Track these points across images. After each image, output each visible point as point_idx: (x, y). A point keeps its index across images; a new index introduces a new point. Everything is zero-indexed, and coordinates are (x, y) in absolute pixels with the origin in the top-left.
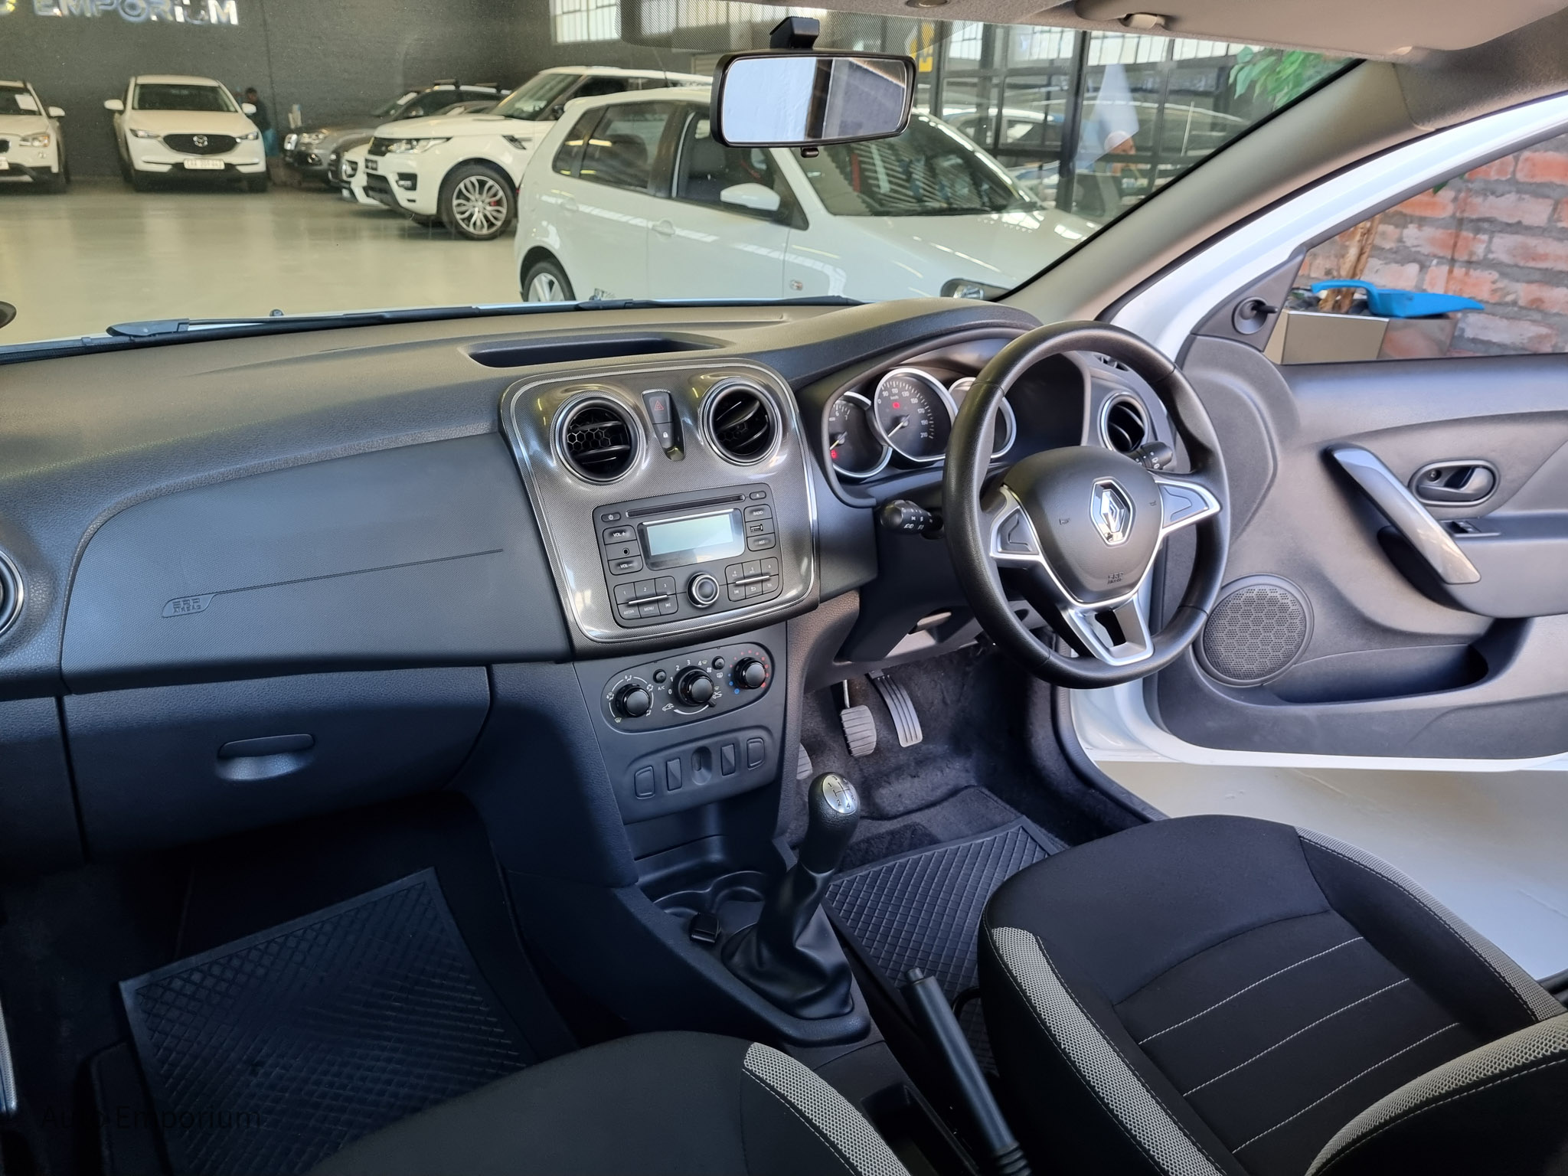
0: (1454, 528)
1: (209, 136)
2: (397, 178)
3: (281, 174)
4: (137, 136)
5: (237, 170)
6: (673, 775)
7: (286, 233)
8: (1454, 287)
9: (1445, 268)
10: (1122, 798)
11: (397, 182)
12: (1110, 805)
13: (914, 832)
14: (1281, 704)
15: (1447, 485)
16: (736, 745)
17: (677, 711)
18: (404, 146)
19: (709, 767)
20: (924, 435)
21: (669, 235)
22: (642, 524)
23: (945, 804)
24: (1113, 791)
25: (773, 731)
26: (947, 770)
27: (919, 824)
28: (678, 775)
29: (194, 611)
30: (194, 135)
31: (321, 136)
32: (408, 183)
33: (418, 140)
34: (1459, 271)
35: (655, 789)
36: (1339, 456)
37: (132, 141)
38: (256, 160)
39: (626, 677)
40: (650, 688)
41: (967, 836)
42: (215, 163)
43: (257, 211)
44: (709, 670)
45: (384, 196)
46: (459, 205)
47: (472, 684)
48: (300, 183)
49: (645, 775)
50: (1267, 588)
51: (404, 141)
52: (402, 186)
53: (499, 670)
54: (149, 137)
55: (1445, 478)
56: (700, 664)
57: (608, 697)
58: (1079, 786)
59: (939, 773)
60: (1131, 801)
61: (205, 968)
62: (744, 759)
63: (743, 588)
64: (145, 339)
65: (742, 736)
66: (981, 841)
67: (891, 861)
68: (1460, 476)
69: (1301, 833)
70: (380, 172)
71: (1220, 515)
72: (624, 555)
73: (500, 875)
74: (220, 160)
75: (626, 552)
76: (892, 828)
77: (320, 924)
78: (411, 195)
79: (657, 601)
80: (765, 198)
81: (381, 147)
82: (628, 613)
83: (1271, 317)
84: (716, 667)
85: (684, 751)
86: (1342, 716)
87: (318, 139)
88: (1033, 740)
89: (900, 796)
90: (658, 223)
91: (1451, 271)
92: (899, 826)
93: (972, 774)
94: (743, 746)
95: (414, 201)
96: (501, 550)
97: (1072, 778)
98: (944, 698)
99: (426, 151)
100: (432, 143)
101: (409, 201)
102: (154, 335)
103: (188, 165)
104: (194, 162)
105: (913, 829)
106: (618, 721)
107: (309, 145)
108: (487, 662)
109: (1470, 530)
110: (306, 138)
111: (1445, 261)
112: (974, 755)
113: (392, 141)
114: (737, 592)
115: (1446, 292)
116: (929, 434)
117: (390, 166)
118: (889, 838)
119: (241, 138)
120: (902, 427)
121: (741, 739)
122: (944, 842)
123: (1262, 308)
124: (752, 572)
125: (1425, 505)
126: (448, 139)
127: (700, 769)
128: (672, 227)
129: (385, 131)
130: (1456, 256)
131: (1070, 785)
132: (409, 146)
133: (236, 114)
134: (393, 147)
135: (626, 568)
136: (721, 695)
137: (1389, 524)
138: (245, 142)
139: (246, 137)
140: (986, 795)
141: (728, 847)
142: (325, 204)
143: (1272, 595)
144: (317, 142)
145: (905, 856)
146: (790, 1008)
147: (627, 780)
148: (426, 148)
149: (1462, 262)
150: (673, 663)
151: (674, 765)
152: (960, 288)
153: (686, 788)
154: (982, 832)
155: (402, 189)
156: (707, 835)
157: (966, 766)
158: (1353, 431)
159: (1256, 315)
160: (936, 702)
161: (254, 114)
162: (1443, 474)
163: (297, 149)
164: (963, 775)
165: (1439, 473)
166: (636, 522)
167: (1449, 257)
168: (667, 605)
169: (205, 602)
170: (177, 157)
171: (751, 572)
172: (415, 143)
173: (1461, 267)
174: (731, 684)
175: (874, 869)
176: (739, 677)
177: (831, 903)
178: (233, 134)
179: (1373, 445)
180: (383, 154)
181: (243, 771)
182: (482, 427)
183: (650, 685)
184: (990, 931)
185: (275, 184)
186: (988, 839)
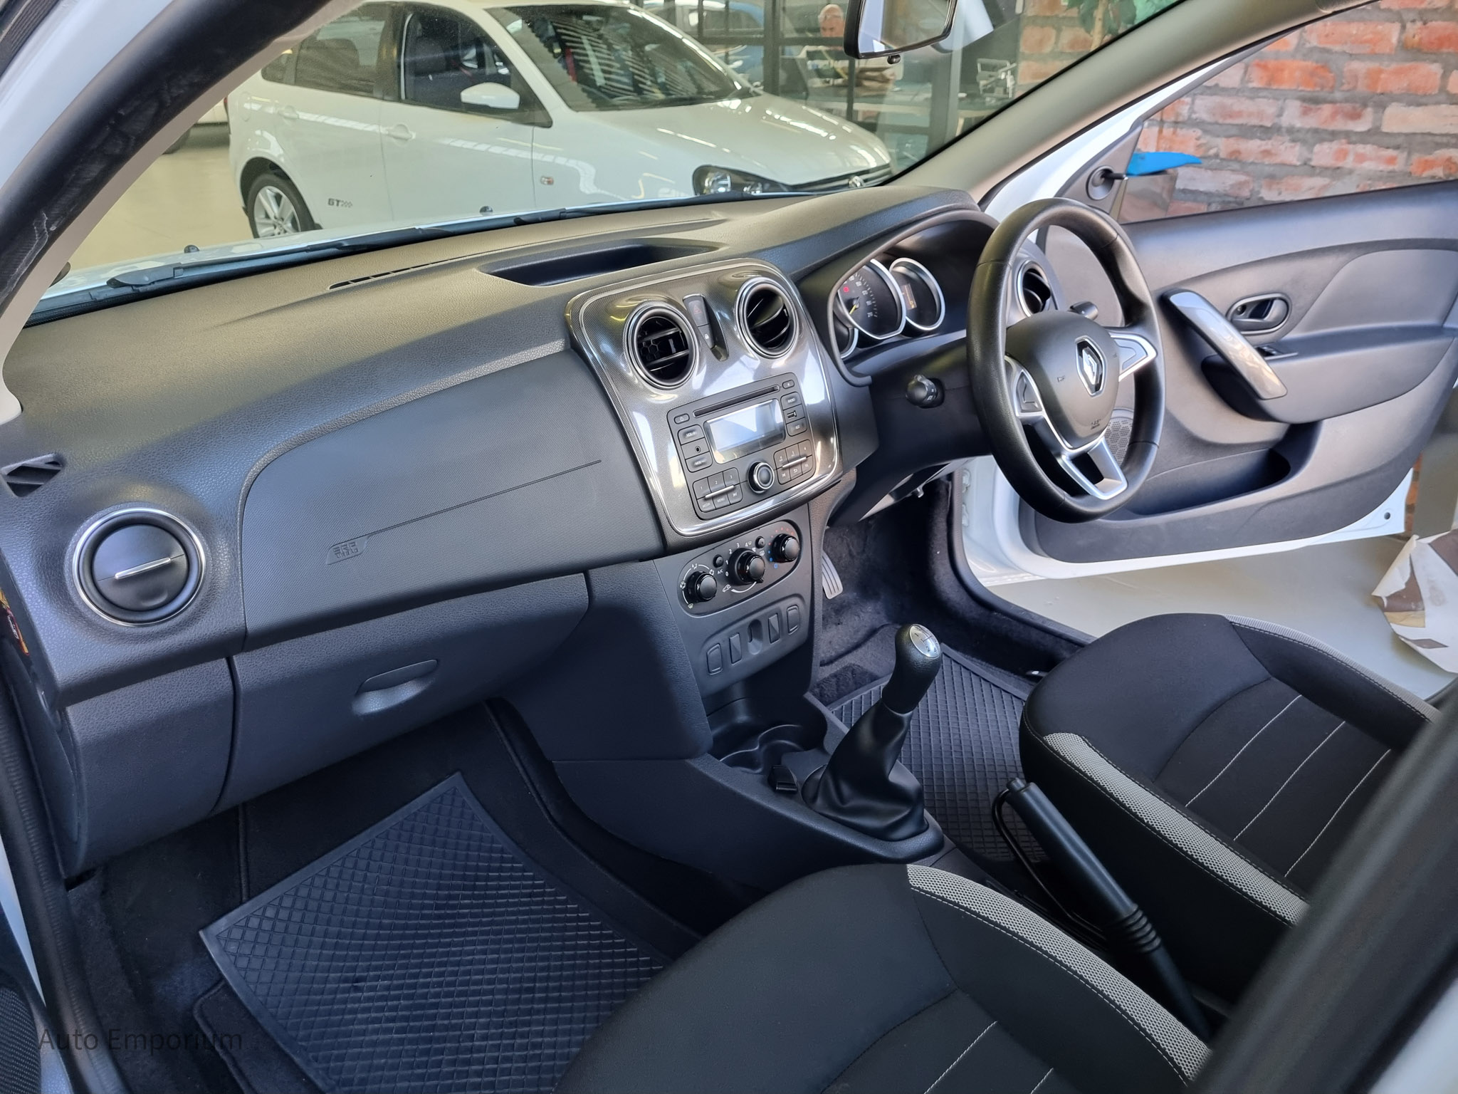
0: (1264, 353)
6: (735, 649)
8: (1163, 145)
9: (1156, 129)
10: (1021, 615)
12: (1014, 622)
13: (853, 672)
14: (1137, 518)
15: (1251, 316)
16: (778, 614)
17: (733, 590)
19: (760, 637)
20: (870, 314)
21: (406, 140)
22: (706, 422)
23: (869, 644)
24: (1011, 610)
25: (804, 597)
26: (862, 615)
27: (854, 665)
28: (740, 650)
29: (354, 554)
34: (1167, 131)
35: (723, 664)
36: (1174, 299)
39: (694, 567)
40: (712, 573)
44: (754, 549)
47: (572, 591)
49: (714, 652)
50: (1120, 420)
53: (594, 573)
55: (1249, 311)
56: (748, 546)
57: (682, 585)
58: (981, 610)
59: (856, 618)
60: (1031, 617)
62: (785, 626)
63: (787, 471)
64: (149, 288)
65: (782, 606)
67: (847, 700)
68: (1261, 308)
69: (1230, 620)
71: (1157, 360)
72: (697, 453)
73: (521, 769)
75: (698, 450)
76: (834, 671)
77: (371, 842)
79: (726, 493)
80: (507, 98)
82: (706, 506)
83: (1117, 182)
84: (758, 546)
85: (741, 627)
86: (1185, 521)
88: (936, 577)
89: (830, 642)
90: (391, 128)
91: (1160, 132)
92: (838, 668)
93: (883, 614)
94: (784, 614)
96: (600, 461)
97: (972, 603)
98: (850, 551)
102: (153, 283)
105: (851, 669)
106: (691, 606)
108: (584, 569)
109: (1274, 352)
111: (1155, 122)
112: (882, 597)
114: (783, 475)
115: (1157, 150)
116: (874, 314)
118: (835, 680)
120: (856, 309)
121: (782, 608)
122: (881, 677)
123: (1111, 175)
124: (793, 456)
125: (1244, 335)
127: (751, 640)
128: (407, 131)
130: (1164, 118)
131: (972, 611)
135: (700, 465)
137: (1215, 353)
141: (753, 708)
143: (1125, 425)
145: (857, 694)
146: (882, 835)
147: (702, 659)
149: (1170, 123)
150: (728, 547)
151: (735, 639)
152: (710, 174)
153: (745, 659)
157: (877, 608)
158: (1183, 278)
159: (1104, 181)
160: (844, 555)
162: (1248, 308)
164: (877, 616)
165: (1244, 307)
166: (701, 420)
167: (1159, 119)
168: (734, 495)
169: (363, 545)
173: (1169, 127)
174: (771, 559)
175: (836, 709)
176: (777, 552)
179: (1196, 287)
181: (374, 703)
182: (557, 346)
183: (712, 571)
184: (1043, 740)
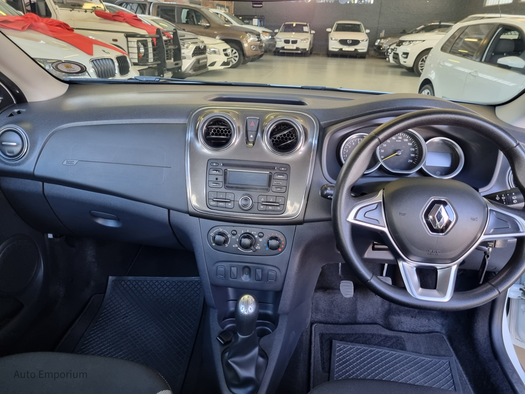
1: (352, 40)
2: (402, 54)
3: (372, 52)
4: (332, 39)
5: (358, 52)
6: (233, 273)
7: (368, 71)
11: (402, 55)
16: (263, 270)
17: (239, 248)
18: (407, 43)
19: (249, 275)
20: (410, 161)
22: (227, 169)
25: (281, 270)
26: (432, 321)
27: (402, 338)
28: (236, 275)
30: (347, 40)
31: (387, 40)
32: (405, 56)
33: (413, 41)
35: (225, 276)
37: (330, 41)
38: (364, 48)
39: (220, 229)
40: (229, 236)
41: (421, 353)
42: (352, 49)
43: (360, 64)
44: (256, 236)
45: (396, 60)
46: (421, 64)
47: (162, 214)
48: (377, 56)
49: (221, 269)
51: (408, 41)
52: (403, 57)
53: (172, 212)
54: (335, 40)
56: (253, 233)
57: (211, 234)
58: (491, 355)
59: (427, 320)
61: (137, 281)
62: (266, 277)
63: (265, 206)
65: (267, 268)
66: (424, 358)
67: (374, 348)
70: (397, 52)
74: (354, 48)
75: (217, 179)
76: (389, 334)
77: (161, 281)
78: (405, 60)
79: (226, 202)
81: (400, 43)
82: (213, 203)
84: (259, 236)
85: (239, 266)
87: (386, 41)
89: (402, 322)
92: (393, 335)
93: (444, 328)
94: (266, 272)
95: (405, 62)
96: (170, 168)
99: (414, 45)
100: (418, 42)
101: (404, 62)
103: (343, 49)
104: (346, 48)
105: (398, 339)
106: (214, 245)
107: (383, 43)
108: (168, 208)
110: (383, 41)
113: (404, 41)
114: (262, 207)
116: (413, 161)
117: (400, 50)
118: (383, 338)
119: (362, 41)
120: (397, 155)
122: (408, 351)
126: (424, 41)
128: (477, 73)
129: (403, 38)
132: (409, 43)
133: (363, 33)
134: (404, 43)
135: (215, 185)
136: (259, 248)
138: (363, 42)
139: (363, 41)
140: (444, 340)
142: (381, 63)
144: (386, 42)
145: (382, 349)
148: (415, 44)
150: (241, 229)
151: (234, 269)
153: (238, 280)
154: (430, 355)
155: (403, 58)
156: (267, 302)
157: (444, 323)
161: (368, 33)
163: (379, 44)
164: (440, 326)
166: (224, 168)
168: (229, 204)
169: (75, 163)
170: (341, 46)
171: (271, 200)
172: (411, 42)
174: (265, 245)
175: (365, 348)
176: (268, 243)
177: (336, 353)
178: (359, 40)
180: (400, 46)
182: (182, 121)
183: (229, 235)
185: (369, 56)
186: (429, 359)
